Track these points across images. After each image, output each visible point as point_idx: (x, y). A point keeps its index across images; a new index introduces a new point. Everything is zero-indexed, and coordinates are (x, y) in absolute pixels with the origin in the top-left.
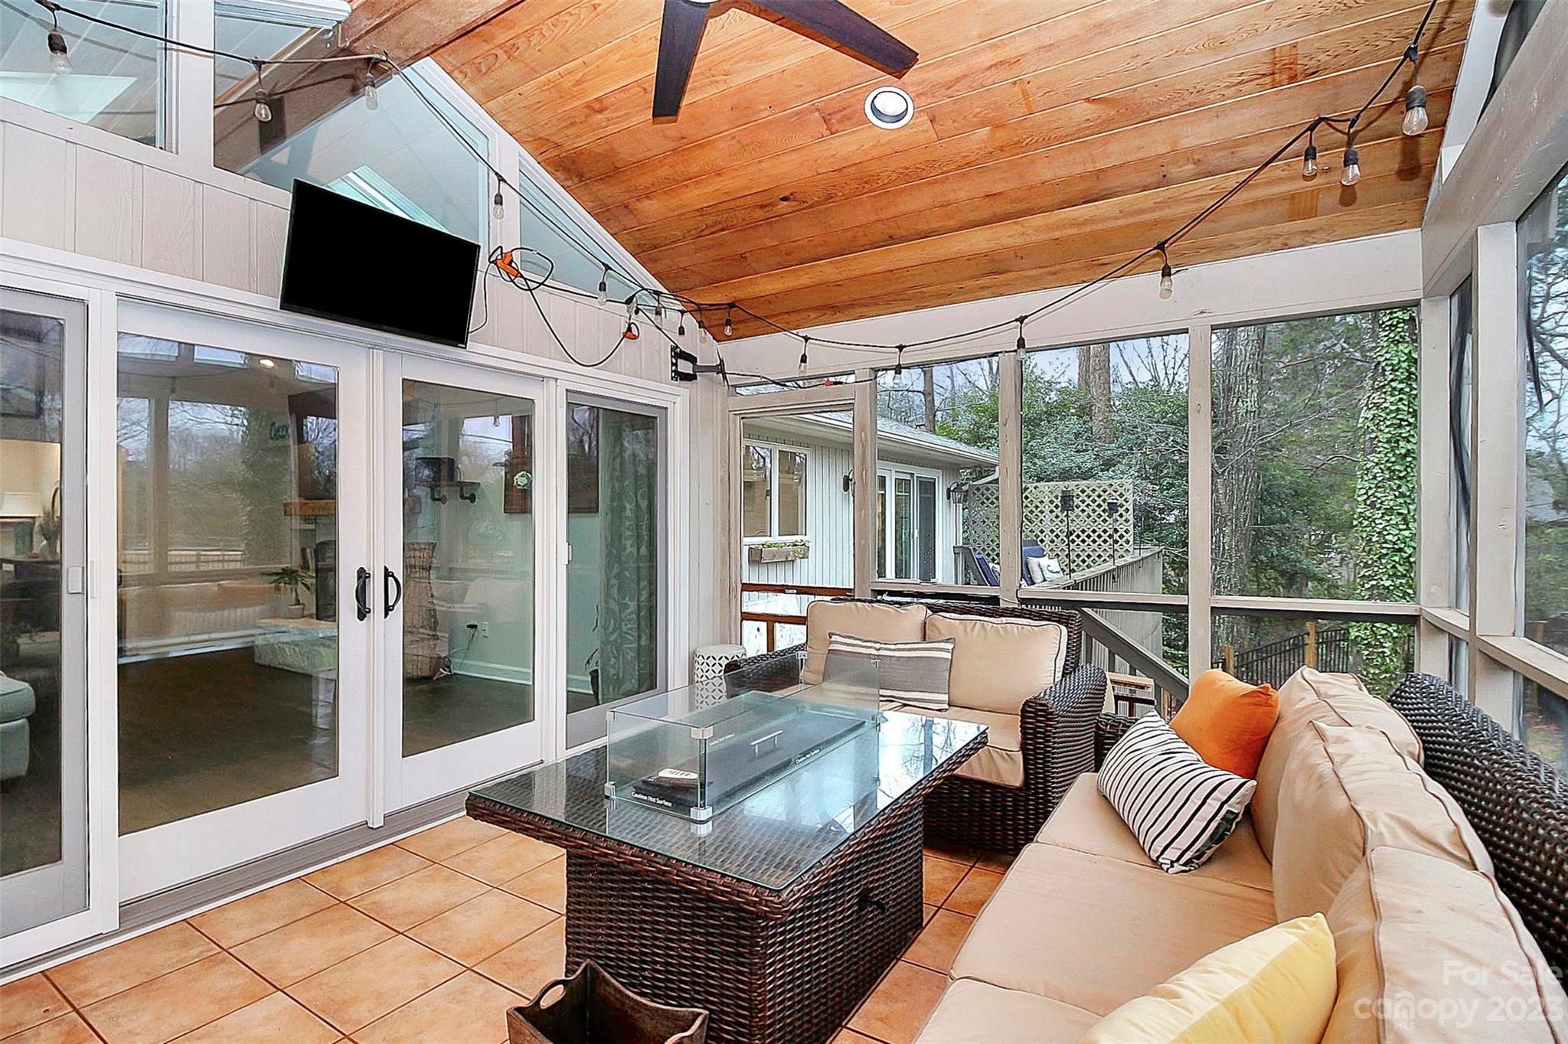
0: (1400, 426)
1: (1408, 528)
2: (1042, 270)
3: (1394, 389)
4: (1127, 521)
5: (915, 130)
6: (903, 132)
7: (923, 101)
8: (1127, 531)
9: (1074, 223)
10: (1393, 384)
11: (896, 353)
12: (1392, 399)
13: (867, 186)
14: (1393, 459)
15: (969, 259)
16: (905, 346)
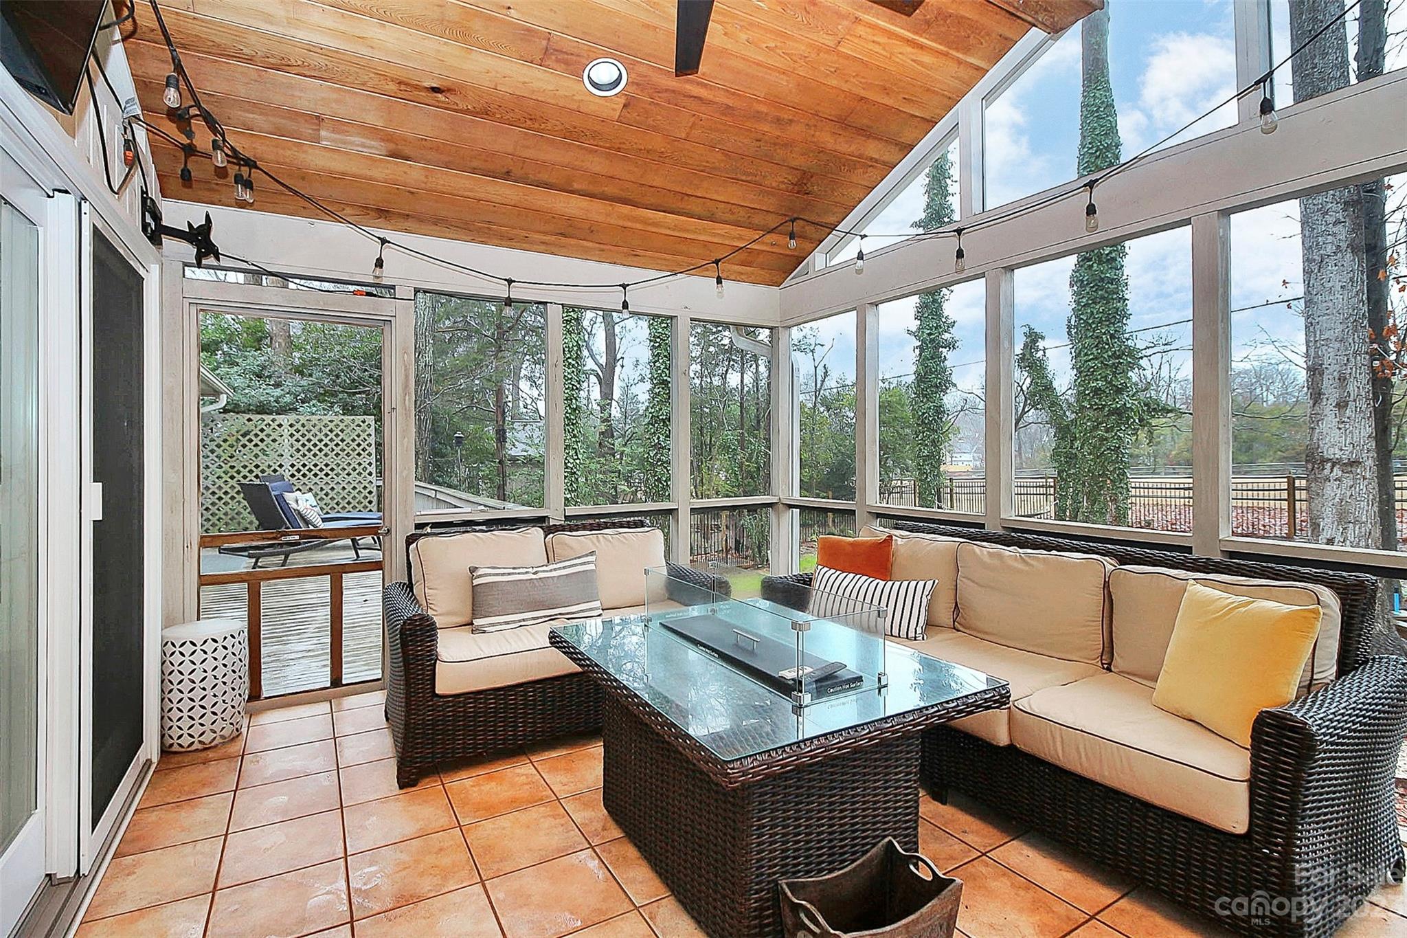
0: (573, 389)
1: (578, 458)
2: (597, 245)
3: (570, 364)
4: (369, 454)
5: (608, 104)
6: (597, 100)
7: (632, 89)
8: (370, 464)
9: (645, 222)
10: (570, 361)
11: (505, 285)
12: (569, 371)
13: (529, 122)
14: (570, 411)
15: (553, 217)
16: (514, 281)
